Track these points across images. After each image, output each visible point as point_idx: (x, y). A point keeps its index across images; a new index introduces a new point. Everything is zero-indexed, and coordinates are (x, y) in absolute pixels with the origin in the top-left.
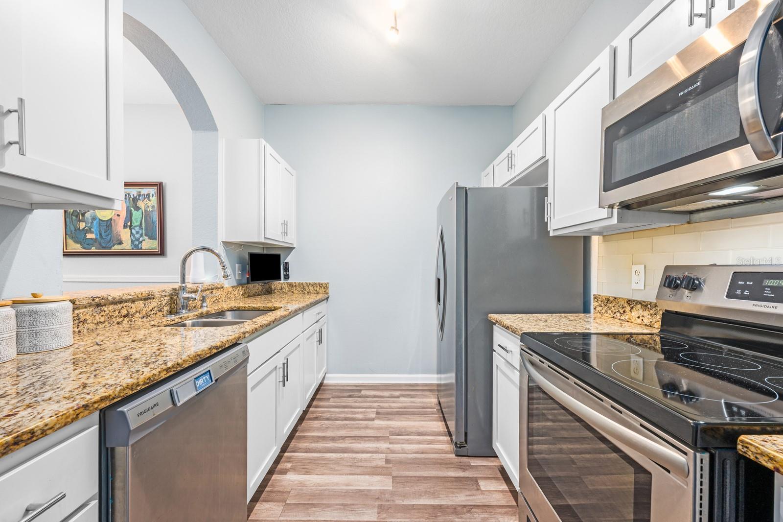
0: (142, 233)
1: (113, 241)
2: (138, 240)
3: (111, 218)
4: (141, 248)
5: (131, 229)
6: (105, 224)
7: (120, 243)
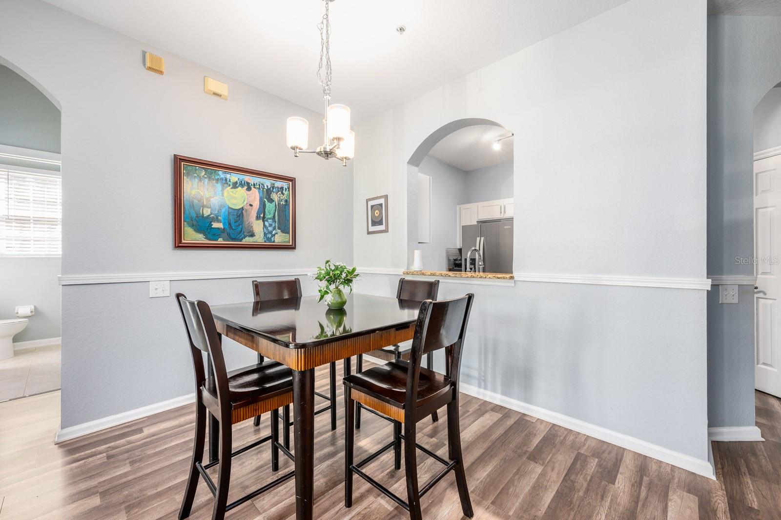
0: (275, 226)
1: (244, 232)
2: (271, 233)
3: (243, 208)
4: (274, 242)
5: (264, 221)
6: (236, 214)
7: (252, 235)
